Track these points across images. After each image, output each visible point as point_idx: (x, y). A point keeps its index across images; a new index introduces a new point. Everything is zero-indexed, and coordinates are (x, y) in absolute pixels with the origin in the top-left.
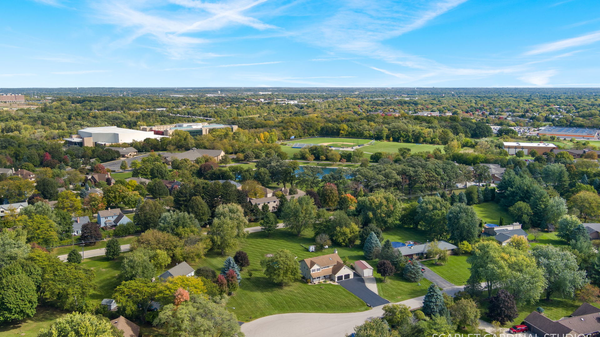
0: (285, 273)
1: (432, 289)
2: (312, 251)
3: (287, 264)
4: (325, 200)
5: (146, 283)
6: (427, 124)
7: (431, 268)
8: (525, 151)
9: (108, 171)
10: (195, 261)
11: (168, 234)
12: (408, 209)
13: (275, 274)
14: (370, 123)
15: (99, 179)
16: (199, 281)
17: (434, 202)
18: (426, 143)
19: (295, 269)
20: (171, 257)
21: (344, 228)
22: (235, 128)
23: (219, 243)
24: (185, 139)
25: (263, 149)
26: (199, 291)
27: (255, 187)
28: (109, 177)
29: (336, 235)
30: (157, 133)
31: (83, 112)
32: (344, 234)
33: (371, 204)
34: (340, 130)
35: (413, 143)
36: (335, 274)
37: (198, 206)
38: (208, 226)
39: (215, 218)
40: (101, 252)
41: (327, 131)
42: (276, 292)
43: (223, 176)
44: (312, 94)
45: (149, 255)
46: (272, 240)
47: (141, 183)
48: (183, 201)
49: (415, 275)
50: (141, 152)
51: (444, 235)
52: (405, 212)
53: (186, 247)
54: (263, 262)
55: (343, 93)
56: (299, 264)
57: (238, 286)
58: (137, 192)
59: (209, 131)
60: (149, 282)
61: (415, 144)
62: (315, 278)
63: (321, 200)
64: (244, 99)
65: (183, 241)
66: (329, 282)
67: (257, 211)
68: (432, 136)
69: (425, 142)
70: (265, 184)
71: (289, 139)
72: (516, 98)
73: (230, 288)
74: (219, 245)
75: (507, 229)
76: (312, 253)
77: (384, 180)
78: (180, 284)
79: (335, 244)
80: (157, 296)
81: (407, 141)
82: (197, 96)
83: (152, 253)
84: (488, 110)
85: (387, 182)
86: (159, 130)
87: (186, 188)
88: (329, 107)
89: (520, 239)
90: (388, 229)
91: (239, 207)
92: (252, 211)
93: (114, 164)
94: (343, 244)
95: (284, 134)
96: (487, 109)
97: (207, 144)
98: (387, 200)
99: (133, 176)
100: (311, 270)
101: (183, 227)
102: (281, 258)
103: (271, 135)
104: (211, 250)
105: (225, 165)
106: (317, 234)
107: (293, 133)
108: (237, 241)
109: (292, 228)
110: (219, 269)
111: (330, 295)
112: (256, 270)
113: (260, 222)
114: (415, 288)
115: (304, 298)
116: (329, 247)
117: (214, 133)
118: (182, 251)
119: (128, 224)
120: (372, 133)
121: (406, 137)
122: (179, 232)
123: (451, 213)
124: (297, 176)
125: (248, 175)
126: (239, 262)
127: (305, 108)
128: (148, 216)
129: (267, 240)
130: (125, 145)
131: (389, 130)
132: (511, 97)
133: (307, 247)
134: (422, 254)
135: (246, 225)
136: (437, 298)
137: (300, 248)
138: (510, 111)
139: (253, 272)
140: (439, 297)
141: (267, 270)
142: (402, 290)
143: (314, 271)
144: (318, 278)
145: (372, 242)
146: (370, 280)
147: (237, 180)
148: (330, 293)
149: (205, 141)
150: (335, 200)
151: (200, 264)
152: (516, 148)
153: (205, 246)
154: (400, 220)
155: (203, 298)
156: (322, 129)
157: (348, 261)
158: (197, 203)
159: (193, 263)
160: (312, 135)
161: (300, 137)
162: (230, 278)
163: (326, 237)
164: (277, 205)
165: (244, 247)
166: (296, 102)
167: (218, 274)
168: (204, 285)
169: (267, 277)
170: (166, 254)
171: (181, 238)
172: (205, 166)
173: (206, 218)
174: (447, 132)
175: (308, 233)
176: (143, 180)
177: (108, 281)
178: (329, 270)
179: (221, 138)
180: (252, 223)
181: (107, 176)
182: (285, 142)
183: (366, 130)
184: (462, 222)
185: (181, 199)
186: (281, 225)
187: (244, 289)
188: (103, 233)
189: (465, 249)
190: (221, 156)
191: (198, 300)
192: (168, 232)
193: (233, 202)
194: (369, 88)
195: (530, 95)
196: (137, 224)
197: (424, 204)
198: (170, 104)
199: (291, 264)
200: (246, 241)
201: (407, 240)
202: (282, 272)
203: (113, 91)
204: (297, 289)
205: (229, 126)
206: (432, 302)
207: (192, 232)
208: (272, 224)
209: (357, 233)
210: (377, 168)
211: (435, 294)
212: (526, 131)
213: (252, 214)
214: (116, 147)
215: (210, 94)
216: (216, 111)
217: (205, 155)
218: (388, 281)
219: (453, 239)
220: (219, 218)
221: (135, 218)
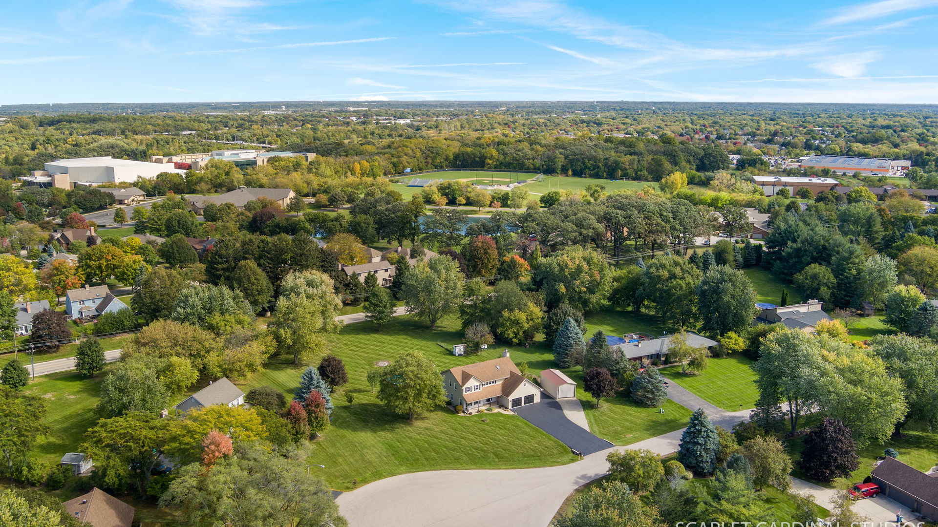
0: (418, 395)
1: (697, 419)
2: (459, 355)
3: (421, 379)
4: (475, 267)
5: (147, 421)
6: (627, 149)
7: (676, 380)
8: (791, 189)
9: (93, 225)
10: (244, 376)
11: (192, 326)
12: (623, 278)
13: (398, 398)
14: (534, 146)
15: (75, 238)
16: (252, 415)
17: (670, 266)
18: (626, 179)
19: (435, 387)
20: (199, 370)
21: (516, 311)
22: (312, 156)
23: (290, 342)
24: (227, 174)
25: (360, 187)
26: (252, 435)
27: (350, 247)
28: (93, 234)
29: (503, 325)
30: (179, 166)
31: (57, 137)
32: (516, 323)
33: (562, 270)
34: (486, 158)
35: (606, 178)
36: (508, 395)
37: (249, 278)
38: (269, 314)
39: (281, 298)
40: (67, 363)
41: (464, 160)
42: (399, 430)
43: (292, 228)
44: (432, 110)
45: (156, 368)
46: (385, 337)
47: (149, 242)
48: (223, 269)
49: (653, 393)
50: (152, 196)
51: (690, 323)
52: (619, 284)
53: (227, 351)
54: (372, 375)
55: (482, 109)
56: (442, 377)
57: (328, 421)
58: (139, 258)
59: (268, 161)
60: (152, 419)
61: (609, 181)
62: (471, 404)
63: (468, 266)
64: (323, 116)
65: (222, 340)
66: (496, 410)
67: (356, 285)
68: (636, 167)
69: (625, 176)
70: (367, 241)
71: (402, 173)
72: (752, 115)
73: (312, 425)
74: (289, 347)
75: (797, 311)
76: (460, 359)
77: (576, 231)
78: (213, 421)
79: (502, 341)
80: (167, 447)
81: (597, 176)
82: (248, 114)
83: (162, 363)
84: (714, 133)
85: (581, 234)
86: (184, 161)
87: (227, 247)
88: (462, 127)
89: (834, 325)
90: (591, 314)
91: (325, 277)
92: (347, 286)
93: (103, 216)
94: (514, 340)
95: (395, 165)
96: (711, 132)
97: (264, 180)
98: (589, 261)
99: (136, 232)
100: (464, 388)
101: (222, 314)
102: (410, 368)
103: (373, 165)
104: (275, 355)
105: (296, 214)
106: (466, 324)
107: (408, 163)
108: (322, 339)
109: (421, 314)
110: (290, 391)
111: (502, 435)
112: (359, 391)
113: (362, 305)
114: (654, 419)
115: (454, 442)
116: (490, 346)
117: (277, 164)
118: (220, 359)
119: (122, 312)
120: (538, 162)
121: (594, 169)
122: (214, 322)
123: (705, 283)
124: (422, 227)
125: (338, 228)
126: (328, 377)
127: (424, 129)
128: (158, 297)
129: (376, 335)
130: (124, 185)
131: (565, 159)
132: (744, 114)
133: (450, 347)
134: (658, 356)
135: (338, 310)
136: (708, 436)
137: (439, 350)
138: (748, 134)
139: (354, 395)
140: (711, 434)
141: (382, 391)
142: (632, 423)
143: (468, 390)
144: (476, 403)
145: (570, 335)
146: (572, 405)
147: (318, 236)
148: (502, 431)
149: (261, 175)
150: (493, 267)
151: (253, 381)
152: (774, 184)
153: (263, 348)
154: (609, 299)
155: (261, 449)
156: (457, 157)
157: (528, 371)
158: (248, 272)
159: (241, 381)
160: (439, 167)
161: (420, 169)
162: (312, 407)
163: (484, 328)
164: (390, 276)
165: (334, 349)
166: (408, 121)
167: (289, 399)
168: (262, 423)
169: (382, 403)
170: (189, 366)
171: (218, 334)
172: (262, 215)
173: (264, 299)
174: (660, 160)
175: (451, 322)
176: (153, 238)
177: (79, 418)
178: (496, 389)
179: (289, 171)
180: (348, 308)
181: (88, 234)
182: (396, 178)
183: (529, 159)
184: (727, 298)
185: (220, 266)
186: (401, 311)
187: (340, 426)
188: (74, 330)
189: (732, 346)
190: (288, 198)
191: (251, 454)
192: (194, 324)
193: (312, 269)
194: (522, 102)
195: (772, 112)
196: (140, 313)
197: (653, 270)
198: (202, 124)
199: (428, 377)
200: (338, 339)
201: (625, 332)
202: (412, 393)
203: (110, 109)
204: (438, 425)
205: (301, 155)
206: (698, 444)
207: (240, 322)
208: (385, 307)
209: (540, 320)
210: (561, 212)
211: (703, 429)
212: (779, 162)
213: (348, 291)
214: (109, 187)
215: (269, 110)
216: (279, 133)
217: (261, 197)
218: (604, 406)
219: (709, 329)
220: (288, 297)
221: (134, 301)
